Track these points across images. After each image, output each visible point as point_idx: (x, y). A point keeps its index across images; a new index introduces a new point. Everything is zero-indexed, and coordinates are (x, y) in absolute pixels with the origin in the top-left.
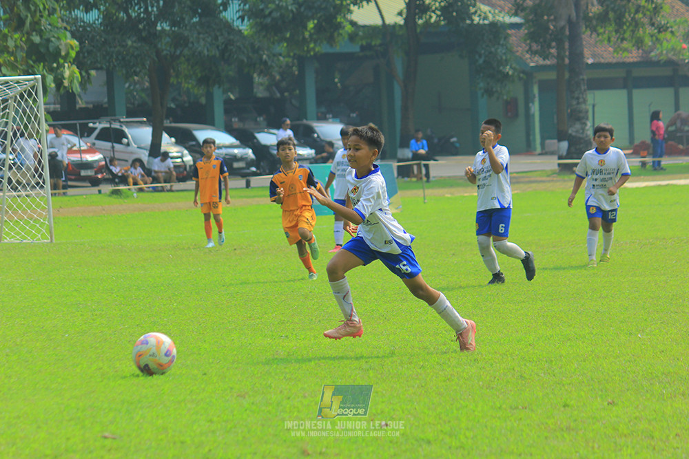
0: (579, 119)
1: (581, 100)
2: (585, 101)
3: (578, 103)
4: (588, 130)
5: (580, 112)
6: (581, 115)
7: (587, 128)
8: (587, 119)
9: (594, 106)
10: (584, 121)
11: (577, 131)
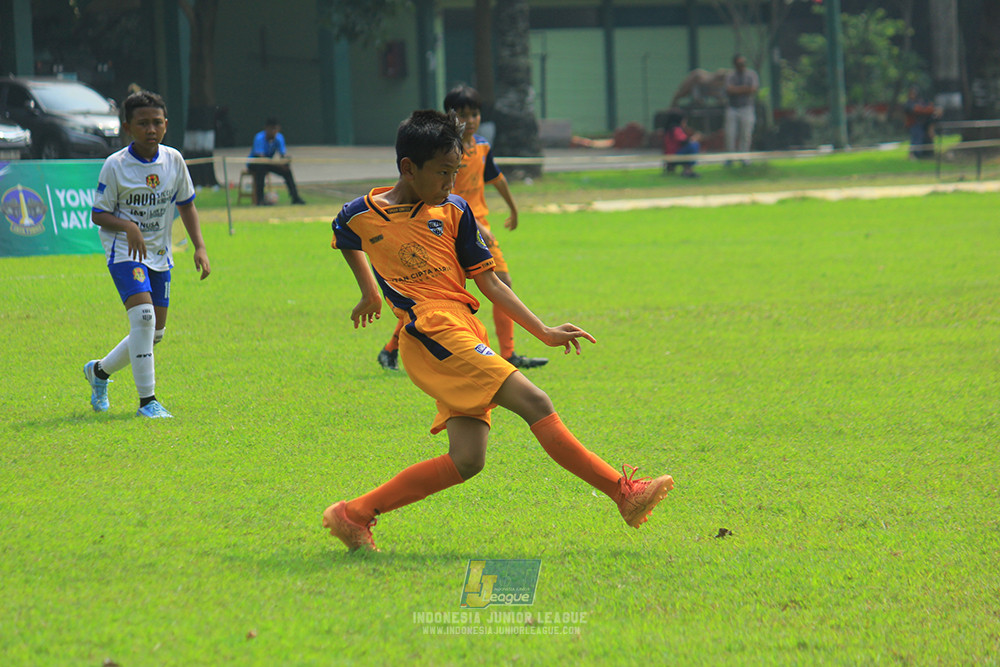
0: (514, 83)
1: (518, 48)
2: (525, 52)
3: (513, 54)
4: (532, 103)
5: (516, 70)
6: (519, 76)
7: (529, 99)
8: (530, 83)
9: (543, 58)
10: (523, 86)
11: (511, 106)
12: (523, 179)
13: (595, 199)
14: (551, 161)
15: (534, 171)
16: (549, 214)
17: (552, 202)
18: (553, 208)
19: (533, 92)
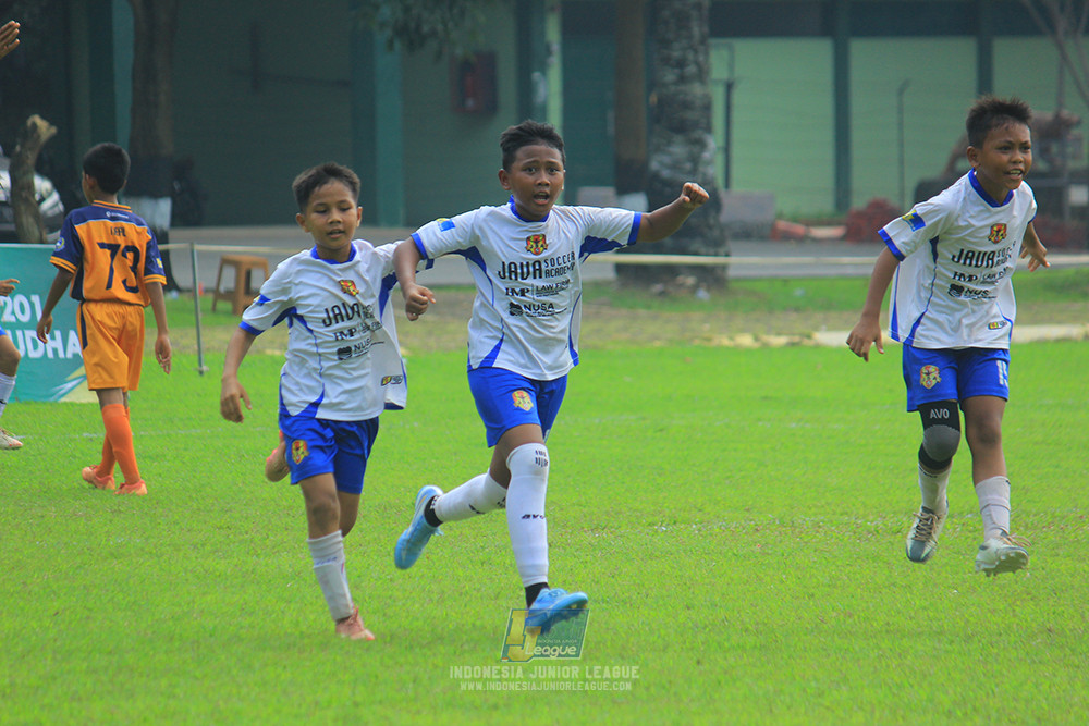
0: (682, 128)
1: (691, 69)
2: (702, 75)
3: (682, 79)
4: (710, 162)
5: (687, 105)
6: (690, 115)
7: (706, 155)
8: (709, 129)
9: (729, 86)
10: (697, 134)
11: (675, 166)
12: (695, 288)
13: (816, 329)
14: (741, 262)
15: (712, 277)
16: (738, 349)
17: (743, 331)
18: (746, 340)
19: (714, 142)
